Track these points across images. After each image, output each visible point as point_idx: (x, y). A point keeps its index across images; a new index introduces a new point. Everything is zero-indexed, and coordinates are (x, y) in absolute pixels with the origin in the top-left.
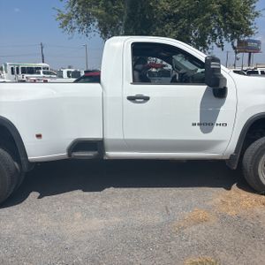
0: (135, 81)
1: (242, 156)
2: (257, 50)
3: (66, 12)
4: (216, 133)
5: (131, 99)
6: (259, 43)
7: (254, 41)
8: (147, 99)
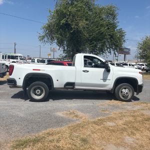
0: (85, 66)
1: (115, 89)
2: (128, 53)
3: (42, 34)
4: (107, 82)
5: (84, 71)
6: (129, 50)
7: (127, 49)
8: (88, 71)
